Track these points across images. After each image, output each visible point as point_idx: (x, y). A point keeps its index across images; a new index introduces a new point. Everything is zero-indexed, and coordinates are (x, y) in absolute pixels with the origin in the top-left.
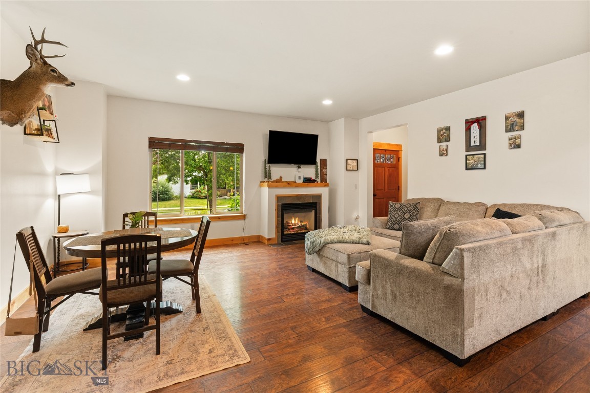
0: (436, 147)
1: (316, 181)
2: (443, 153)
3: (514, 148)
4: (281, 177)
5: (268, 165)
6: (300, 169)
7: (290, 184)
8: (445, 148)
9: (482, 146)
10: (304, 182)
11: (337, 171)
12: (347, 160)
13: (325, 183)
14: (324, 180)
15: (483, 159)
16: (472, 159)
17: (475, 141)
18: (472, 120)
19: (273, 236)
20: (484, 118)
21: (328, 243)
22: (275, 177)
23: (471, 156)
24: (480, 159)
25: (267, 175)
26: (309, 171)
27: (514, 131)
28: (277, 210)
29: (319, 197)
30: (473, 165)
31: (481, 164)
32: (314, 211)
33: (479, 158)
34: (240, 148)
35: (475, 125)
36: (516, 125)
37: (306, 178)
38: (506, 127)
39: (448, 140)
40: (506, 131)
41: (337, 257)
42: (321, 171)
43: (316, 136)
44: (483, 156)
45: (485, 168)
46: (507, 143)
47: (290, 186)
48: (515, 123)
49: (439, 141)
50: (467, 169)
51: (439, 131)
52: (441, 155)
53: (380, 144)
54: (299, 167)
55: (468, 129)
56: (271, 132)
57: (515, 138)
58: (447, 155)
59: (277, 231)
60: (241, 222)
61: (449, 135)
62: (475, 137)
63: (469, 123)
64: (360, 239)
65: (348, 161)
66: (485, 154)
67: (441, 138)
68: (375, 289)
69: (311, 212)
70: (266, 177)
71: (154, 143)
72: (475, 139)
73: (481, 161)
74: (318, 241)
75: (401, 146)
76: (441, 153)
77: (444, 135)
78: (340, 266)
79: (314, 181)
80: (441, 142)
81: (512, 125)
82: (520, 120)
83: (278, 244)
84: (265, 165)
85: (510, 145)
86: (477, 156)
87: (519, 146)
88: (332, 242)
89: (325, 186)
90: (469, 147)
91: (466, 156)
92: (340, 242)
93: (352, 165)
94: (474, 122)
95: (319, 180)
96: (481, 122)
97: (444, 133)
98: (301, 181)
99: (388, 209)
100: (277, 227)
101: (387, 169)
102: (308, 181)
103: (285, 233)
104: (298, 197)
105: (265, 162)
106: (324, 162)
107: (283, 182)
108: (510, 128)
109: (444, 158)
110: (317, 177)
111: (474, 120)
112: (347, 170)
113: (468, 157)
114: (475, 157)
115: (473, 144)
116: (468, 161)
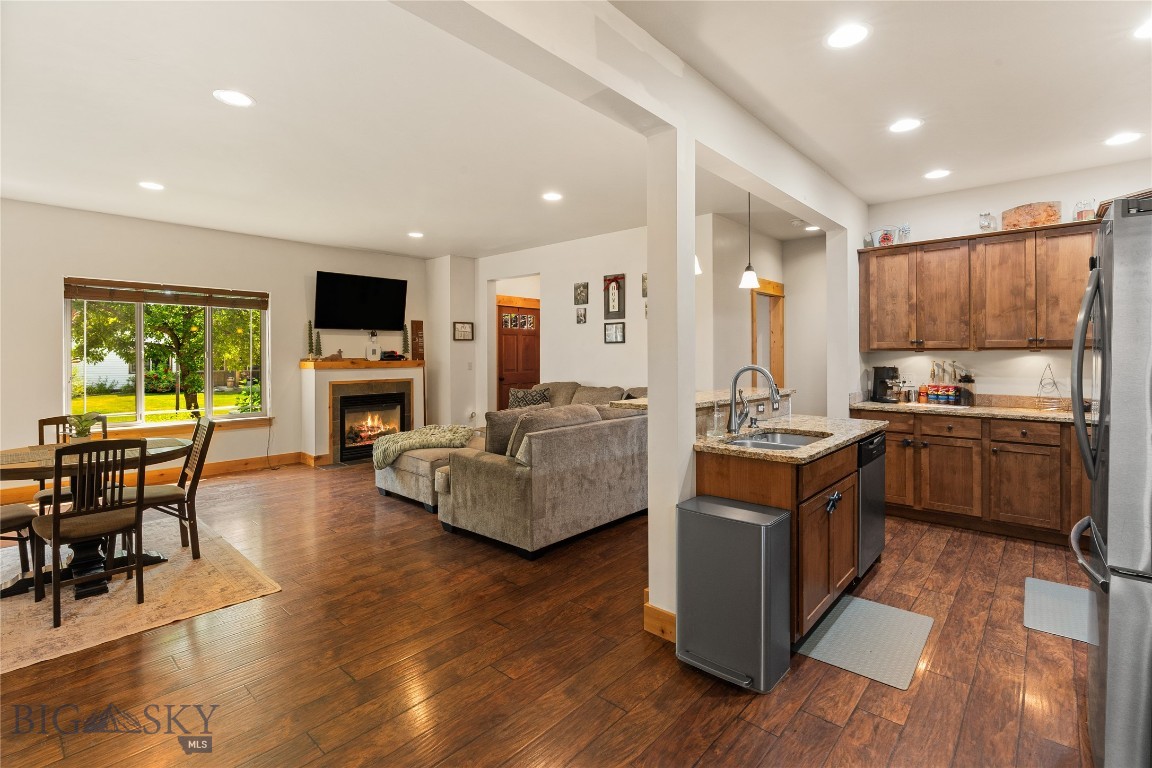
0: (573, 310)
1: (403, 357)
4: (340, 352)
5: (315, 331)
6: (375, 338)
7: (355, 363)
8: (583, 312)
9: (621, 313)
10: (382, 359)
11: (439, 343)
12: (455, 323)
13: (420, 361)
14: (418, 356)
15: (622, 330)
16: (610, 330)
17: (614, 307)
18: (609, 278)
19: (325, 451)
20: (623, 277)
21: (405, 450)
22: (327, 352)
23: (610, 326)
24: (620, 330)
25: (315, 348)
26: (392, 341)
28: (333, 407)
29: (408, 384)
30: (613, 337)
31: (620, 336)
32: (399, 407)
33: (618, 329)
34: (261, 301)
35: (614, 284)
37: (385, 353)
38: (644, 290)
39: (586, 301)
40: (645, 296)
41: (418, 467)
42: (413, 340)
43: (404, 283)
44: (622, 326)
45: (624, 342)
46: (643, 310)
47: (355, 366)
49: (577, 302)
50: (605, 342)
51: (576, 289)
52: (578, 322)
53: (510, 299)
54: (373, 335)
55: (607, 289)
56: (320, 274)
58: (585, 322)
59: (333, 443)
60: (264, 431)
61: (587, 295)
62: (614, 301)
63: (608, 281)
64: (451, 440)
65: (457, 325)
66: (623, 324)
67: (579, 298)
68: (455, 497)
69: (395, 408)
70: (311, 351)
71: (74, 289)
72: (614, 303)
73: (620, 332)
74: (392, 448)
75: (538, 301)
76: (579, 319)
77: (581, 295)
78: (420, 478)
79: (401, 357)
80: (578, 304)
83: (335, 464)
84: (310, 330)
86: (616, 325)
88: (411, 448)
89: (419, 365)
90: (608, 314)
91: (606, 324)
92: (423, 447)
93: (464, 333)
94: (613, 281)
95: (409, 356)
96: (618, 280)
97: (582, 291)
98: (377, 357)
99: (509, 399)
100: (332, 436)
101: (521, 338)
102: (389, 357)
103: (347, 446)
104: (369, 384)
105: (310, 325)
106: (418, 326)
107: (344, 360)
109: (582, 325)
110: (406, 350)
111: (614, 278)
112: (455, 339)
113: (607, 326)
114: (614, 326)
115: (612, 310)
116: (607, 332)
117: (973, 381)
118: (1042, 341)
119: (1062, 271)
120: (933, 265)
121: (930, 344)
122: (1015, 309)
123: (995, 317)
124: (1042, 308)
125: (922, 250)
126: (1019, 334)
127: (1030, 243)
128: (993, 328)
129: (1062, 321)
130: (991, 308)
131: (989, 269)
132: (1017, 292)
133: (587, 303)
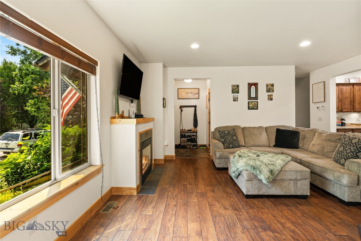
2: (235, 100)
3: (270, 100)
4: (123, 112)
6: (133, 104)
8: (236, 96)
9: (256, 98)
12: (163, 98)
16: (251, 104)
18: (251, 84)
19: (138, 181)
20: (258, 84)
27: (270, 92)
29: (152, 131)
30: (252, 107)
31: (256, 107)
32: (150, 145)
36: (271, 90)
37: (135, 113)
38: (267, 90)
39: (238, 92)
40: (267, 92)
41: (297, 176)
43: (142, 74)
44: (256, 103)
45: (257, 109)
48: (270, 88)
49: (233, 92)
50: (249, 109)
52: (234, 100)
54: (132, 102)
55: (249, 88)
57: (271, 96)
58: (237, 101)
59: (140, 174)
61: (239, 90)
62: (253, 93)
63: (250, 85)
66: (257, 102)
72: (253, 94)
73: (256, 105)
77: (235, 89)
80: (234, 93)
81: (269, 89)
82: (272, 88)
85: (269, 98)
87: (272, 99)
89: (153, 120)
90: (250, 97)
91: (249, 102)
94: (253, 85)
96: (256, 85)
97: (236, 88)
100: (140, 170)
104: (146, 132)
108: (268, 91)
111: (253, 84)
112: (163, 107)
113: (249, 103)
114: (253, 103)
115: (252, 96)
116: (249, 105)
117: (345, 120)
120: (344, 89)
121: (344, 110)
123: (358, 104)
128: (357, 106)
130: (357, 102)
131: (356, 92)
133: (238, 93)
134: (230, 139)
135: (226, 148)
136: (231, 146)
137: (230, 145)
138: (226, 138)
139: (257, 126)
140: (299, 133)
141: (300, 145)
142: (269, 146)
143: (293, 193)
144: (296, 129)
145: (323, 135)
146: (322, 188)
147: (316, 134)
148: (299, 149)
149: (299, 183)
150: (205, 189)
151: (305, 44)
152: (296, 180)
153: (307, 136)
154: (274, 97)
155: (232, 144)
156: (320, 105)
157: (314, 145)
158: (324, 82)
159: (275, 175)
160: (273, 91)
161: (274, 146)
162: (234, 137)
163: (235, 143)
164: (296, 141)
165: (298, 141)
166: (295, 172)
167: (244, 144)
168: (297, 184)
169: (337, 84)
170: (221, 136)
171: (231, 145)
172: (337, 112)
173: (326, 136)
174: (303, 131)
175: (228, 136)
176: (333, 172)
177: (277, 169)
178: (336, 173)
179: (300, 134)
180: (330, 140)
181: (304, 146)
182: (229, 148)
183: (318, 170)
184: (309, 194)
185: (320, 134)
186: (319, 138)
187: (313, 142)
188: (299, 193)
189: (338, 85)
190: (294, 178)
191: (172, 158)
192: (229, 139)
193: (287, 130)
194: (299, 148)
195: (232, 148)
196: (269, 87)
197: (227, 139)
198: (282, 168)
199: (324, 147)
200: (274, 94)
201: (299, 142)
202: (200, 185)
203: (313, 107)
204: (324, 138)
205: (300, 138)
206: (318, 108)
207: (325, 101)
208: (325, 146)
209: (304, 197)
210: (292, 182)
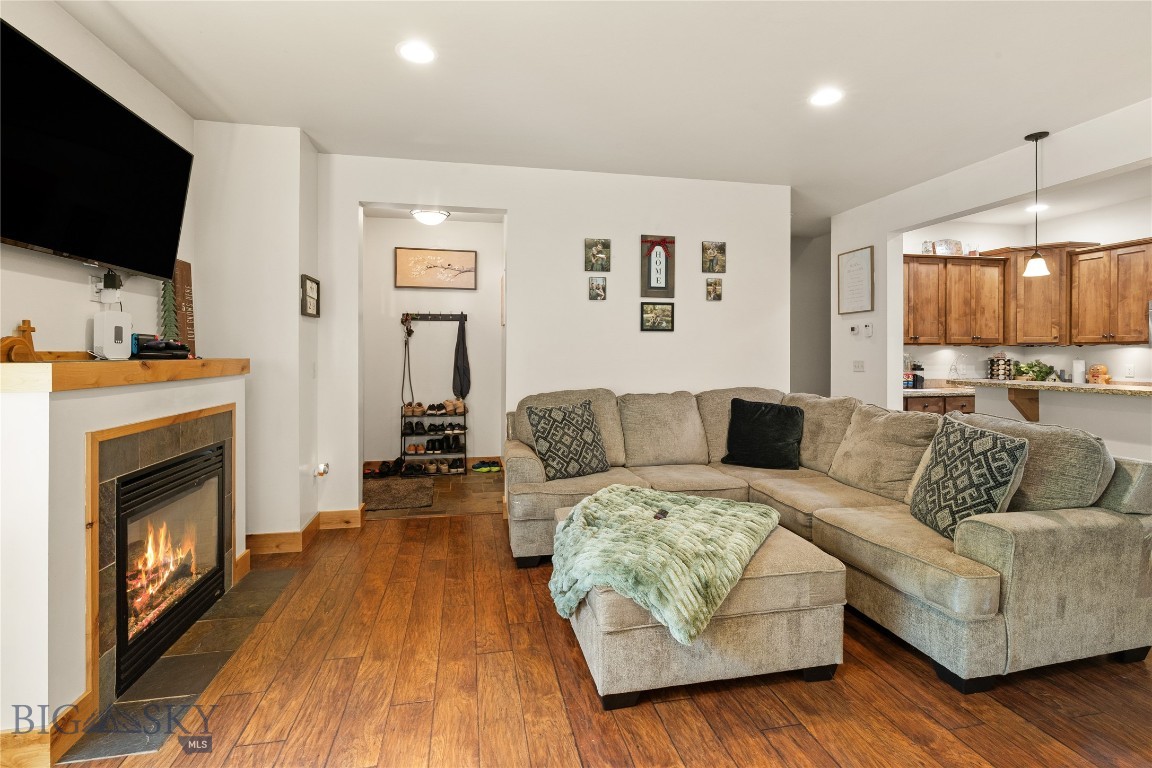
0: (583, 279)
2: (597, 294)
3: (714, 299)
4: (25, 331)
7: (150, 368)
8: (601, 283)
9: (668, 290)
10: (135, 357)
12: (305, 278)
15: (670, 314)
16: (652, 312)
17: (658, 279)
18: (652, 239)
20: (673, 240)
23: (651, 306)
24: (666, 313)
27: (714, 272)
30: (654, 323)
31: (667, 322)
33: (664, 311)
35: (658, 249)
36: (717, 264)
37: (138, 337)
38: (704, 263)
39: (606, 268)
40: (704, 271)
42: (179, 308)
45: (672, 330)
46: (703, 289)
47: (149, 376)
48: (714, 258)
49: (589, 266)
50: (643, 329)
52: (593, 297)
54: (111, 282)
57: (716, 284)
58: (604, 299)
61: (608, 258)
63: (648, 243)
65: (307, 282)
66: (672, 305)
67: (594, 261)
72: (658, 275)
73: (668, 316)
76: (594, 294)
77: (597, 256)
80: (592, 270)
81: (712, 261)
82: (720, 256)
85: (709, 293)
86: (660, 306)
87: (718, 297)
90: (647, 288)
91: (643, 304)
93: (312, 301)
94: (659, 244)
97: (600, 252)
98: (124, 349)
102: (146, 349)
106: (185, 275)
108: (709, 266)
110: (170, 333)
111: (658, 240)
112: (304, 312)
113: (645, 307)
114: (657, 307)
115: (654, 284)
116: (645, 316)
117: (922, 369)
118: (978, 338)
119: (986, 292)
120: (923, 275)
121: (922, 340)
122: (965, 314)
123: (956, 320)
124: (978, 315)
125: (917, 262)
126: (967, 333)
127: (973, 267)
128: (954, 327)
129: (986, 325)
130: (954, 315)
131: (953, 284)
132: (967, 303)
133: (608, 270)
134: (570, 440)
135: (553, 478)
136: (573, 467)
137: (568, 463)
138: (557, 439)
139: (670, 391)
140: (802, 412)
141: (805, 455)
142: (709, 462)
143: (785, 665)
144: (792, 399)
145: (874, 419)
146: (879, 622)
147: (855, 417)
148: (801, 469)
149: (807, 620)
150: (441, 675)
151: (827, 97)
152: (798, 610)
153: (827, 424)
154: (725, 290)
155: (577, 461)
156: (858, 321)
157: (847, 455)
158: (872, 248)
159: (720, 603)
160: (723, 268)
161: (726, 461)
162: (587, 431)
163: (589, 457)
164: (791, 440)
165: (799, 442)
166: (792, 580)
167: (622, 459)
168: (798, 625)
169: (905, 256)
170: (538, 431)
171: (573, 464)
172: (905, 344)
173: (886, 424)
174: (814, 406)
175: (563, 428)
176: (919, 564)
177: (730, 574)
178: (931, 570)
179: (806, 415)
180: (897, 440)
181: (815, 458)
182: (564, 477)
183: (866, 557)
184: (839, 660)
185: (868, 416)
186: (863, 430)
187: (845, 446)
188: (806, 662)
189: (909, 259)
190: (790, 602)
191: (347, 522)
192: (567, 440)
193: (767, 405)
194: (801, 465)
195: (580, 474)
196: (712, 253)
197: (560, 442)
198: (745, 569)
199: (878, 464)
200: (728, 281)
201: (802, 445)
202: (421, 656)
203: (838, 326)
204: (880, 430)
205: (805, 430)
206: (853, 329)
207: (872, 309)
208: (884, 462)
209: (823, 673)
210: (783, 620)
